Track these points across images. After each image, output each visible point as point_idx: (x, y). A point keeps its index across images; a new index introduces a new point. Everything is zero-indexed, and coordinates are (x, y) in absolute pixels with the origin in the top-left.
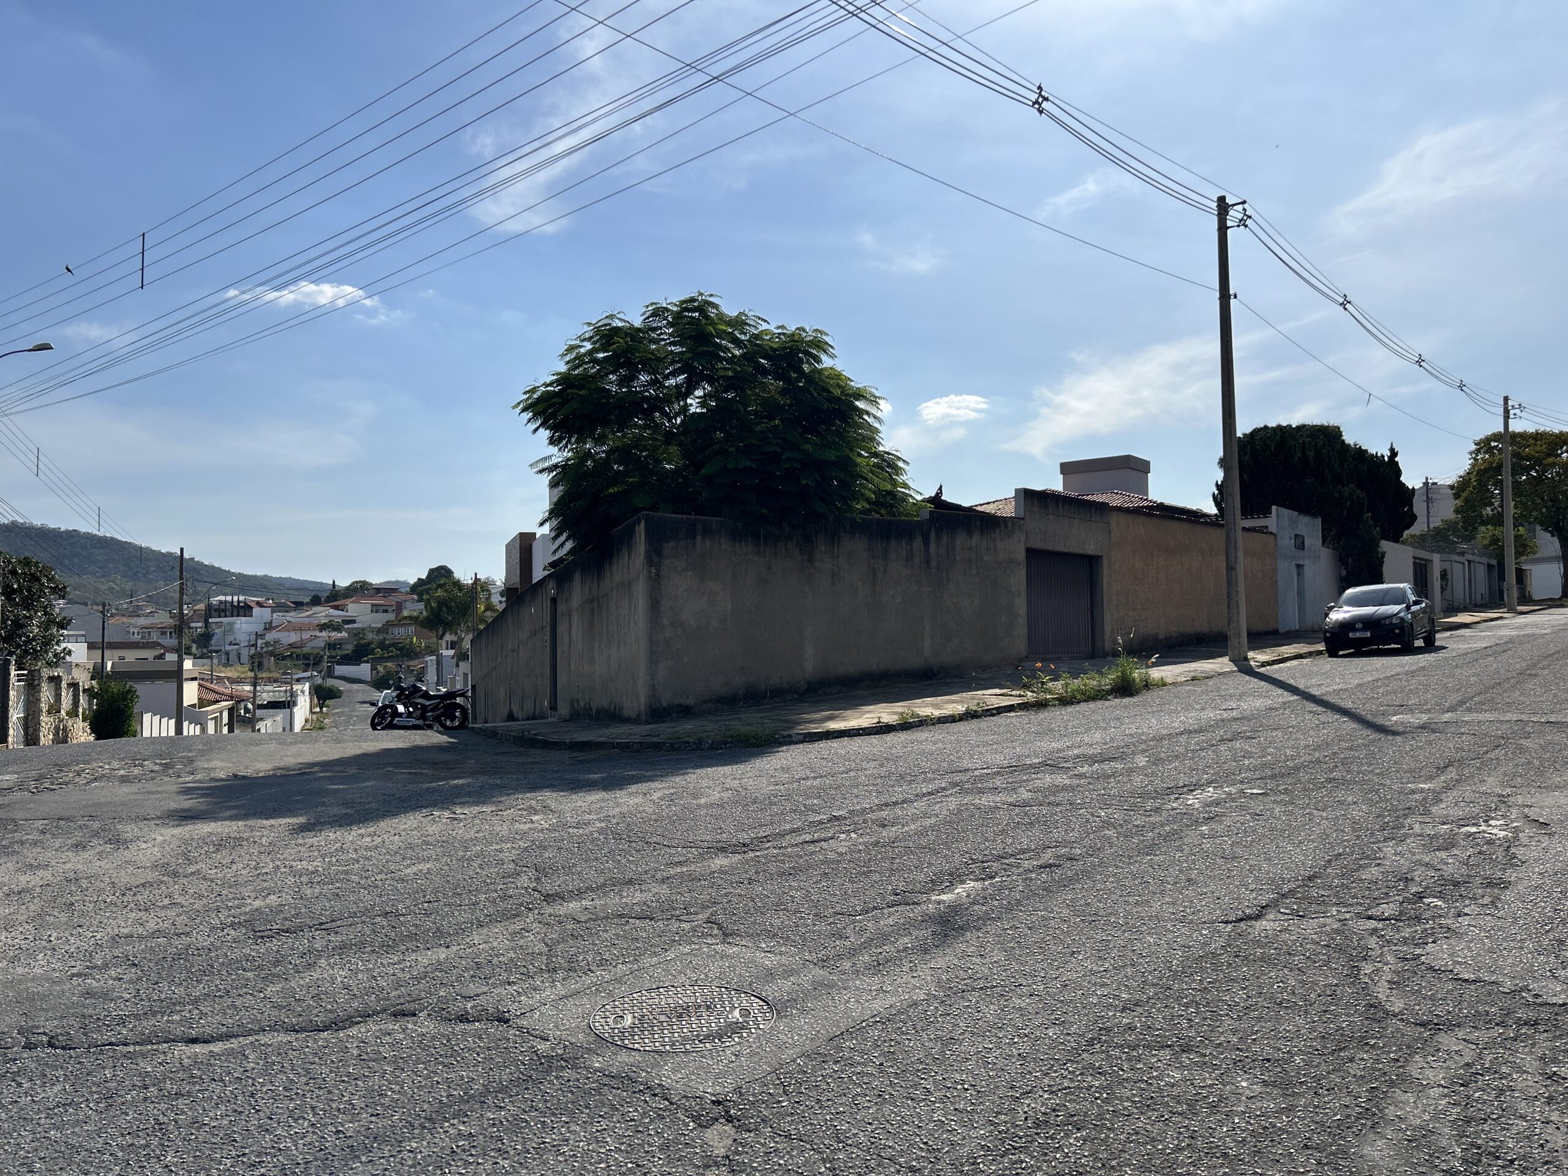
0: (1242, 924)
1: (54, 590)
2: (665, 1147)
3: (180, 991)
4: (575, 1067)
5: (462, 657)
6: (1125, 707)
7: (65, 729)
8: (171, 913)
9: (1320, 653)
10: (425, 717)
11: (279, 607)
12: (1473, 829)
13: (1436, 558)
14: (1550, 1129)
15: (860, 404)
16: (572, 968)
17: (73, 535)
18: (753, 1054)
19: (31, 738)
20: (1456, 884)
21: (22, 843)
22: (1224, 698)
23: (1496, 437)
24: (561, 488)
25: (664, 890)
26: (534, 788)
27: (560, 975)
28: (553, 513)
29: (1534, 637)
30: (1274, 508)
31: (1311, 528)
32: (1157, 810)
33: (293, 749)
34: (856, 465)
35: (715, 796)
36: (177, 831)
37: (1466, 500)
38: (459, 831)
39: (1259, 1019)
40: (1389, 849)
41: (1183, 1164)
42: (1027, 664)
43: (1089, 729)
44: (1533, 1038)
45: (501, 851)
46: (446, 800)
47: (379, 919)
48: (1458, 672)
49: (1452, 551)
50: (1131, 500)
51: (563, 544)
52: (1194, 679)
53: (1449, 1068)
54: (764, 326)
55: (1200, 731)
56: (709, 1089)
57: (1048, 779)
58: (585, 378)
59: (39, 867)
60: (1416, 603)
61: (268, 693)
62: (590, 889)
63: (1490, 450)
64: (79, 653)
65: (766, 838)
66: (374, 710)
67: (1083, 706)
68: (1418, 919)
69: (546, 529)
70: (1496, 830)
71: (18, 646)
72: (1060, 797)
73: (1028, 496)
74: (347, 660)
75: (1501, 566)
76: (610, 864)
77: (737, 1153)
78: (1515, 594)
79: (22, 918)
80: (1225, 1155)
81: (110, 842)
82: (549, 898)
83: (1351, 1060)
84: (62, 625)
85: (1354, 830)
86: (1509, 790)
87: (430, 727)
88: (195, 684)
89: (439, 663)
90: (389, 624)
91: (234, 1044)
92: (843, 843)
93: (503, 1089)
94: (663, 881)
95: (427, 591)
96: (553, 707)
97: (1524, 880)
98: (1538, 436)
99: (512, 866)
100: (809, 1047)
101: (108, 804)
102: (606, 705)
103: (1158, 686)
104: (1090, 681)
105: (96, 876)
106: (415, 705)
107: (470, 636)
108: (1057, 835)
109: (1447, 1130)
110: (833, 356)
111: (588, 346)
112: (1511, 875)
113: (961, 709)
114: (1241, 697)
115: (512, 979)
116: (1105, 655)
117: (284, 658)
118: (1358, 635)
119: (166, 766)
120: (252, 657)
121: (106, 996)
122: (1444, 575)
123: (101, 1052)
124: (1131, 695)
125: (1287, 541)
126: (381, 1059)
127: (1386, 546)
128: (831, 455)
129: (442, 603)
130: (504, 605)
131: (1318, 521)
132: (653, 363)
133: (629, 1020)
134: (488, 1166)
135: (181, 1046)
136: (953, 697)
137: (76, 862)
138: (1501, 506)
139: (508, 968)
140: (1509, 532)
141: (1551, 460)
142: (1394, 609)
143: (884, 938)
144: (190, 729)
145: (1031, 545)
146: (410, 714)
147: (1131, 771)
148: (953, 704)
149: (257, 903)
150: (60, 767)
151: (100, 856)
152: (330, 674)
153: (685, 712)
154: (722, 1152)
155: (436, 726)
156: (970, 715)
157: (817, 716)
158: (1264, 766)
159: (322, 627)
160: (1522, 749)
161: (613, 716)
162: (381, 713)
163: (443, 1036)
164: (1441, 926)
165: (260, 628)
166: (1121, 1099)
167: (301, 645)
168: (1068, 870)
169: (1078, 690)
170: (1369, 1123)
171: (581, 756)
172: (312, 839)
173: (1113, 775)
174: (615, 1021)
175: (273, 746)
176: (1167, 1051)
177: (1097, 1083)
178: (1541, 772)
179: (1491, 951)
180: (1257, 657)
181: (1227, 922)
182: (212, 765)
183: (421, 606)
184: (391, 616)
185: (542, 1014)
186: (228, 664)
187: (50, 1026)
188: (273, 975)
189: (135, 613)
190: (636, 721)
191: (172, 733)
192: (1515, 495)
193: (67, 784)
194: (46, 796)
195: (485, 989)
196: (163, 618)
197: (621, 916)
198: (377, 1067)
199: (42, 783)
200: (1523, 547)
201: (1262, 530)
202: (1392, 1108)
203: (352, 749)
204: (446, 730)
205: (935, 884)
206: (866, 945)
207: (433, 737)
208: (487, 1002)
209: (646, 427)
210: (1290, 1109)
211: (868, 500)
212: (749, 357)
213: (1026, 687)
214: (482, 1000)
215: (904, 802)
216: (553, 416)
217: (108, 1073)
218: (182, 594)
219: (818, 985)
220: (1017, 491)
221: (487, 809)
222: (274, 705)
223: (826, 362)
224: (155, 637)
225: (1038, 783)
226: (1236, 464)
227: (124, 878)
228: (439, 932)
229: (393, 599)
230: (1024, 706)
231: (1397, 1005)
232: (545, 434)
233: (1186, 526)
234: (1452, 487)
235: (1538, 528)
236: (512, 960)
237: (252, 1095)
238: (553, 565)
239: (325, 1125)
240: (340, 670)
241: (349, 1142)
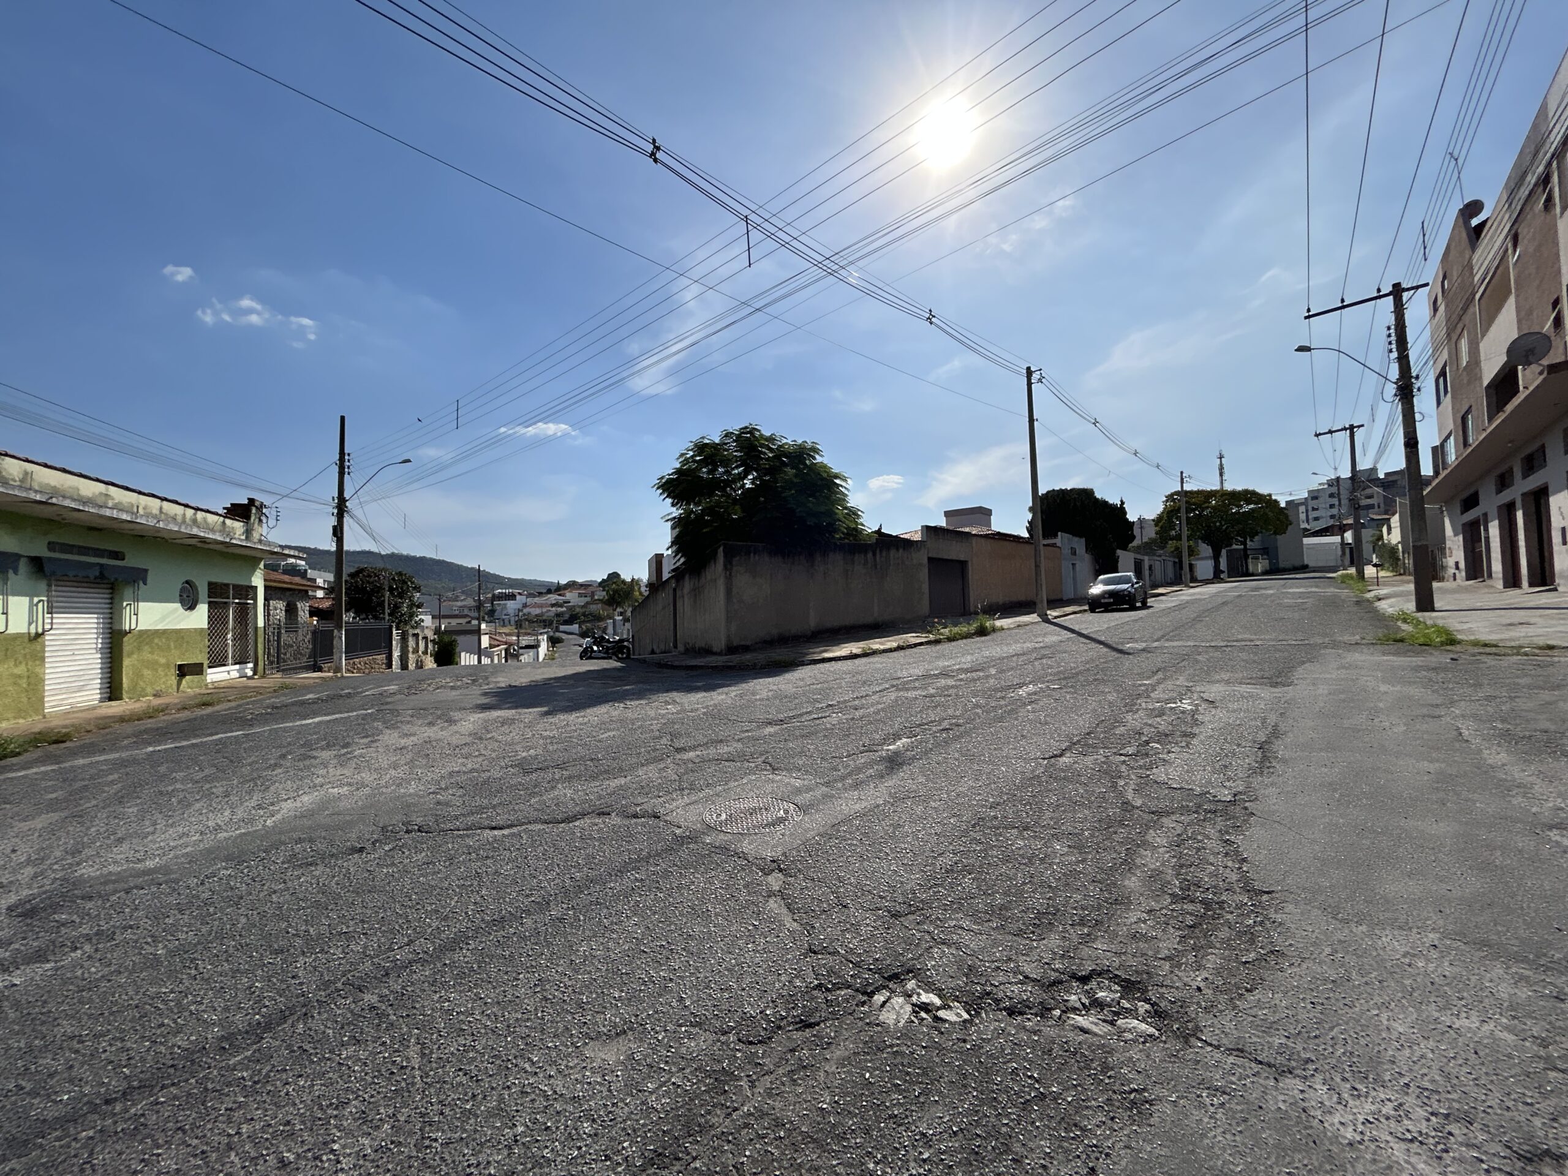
0: (1052, 760)
1: (414, 588)
2: (746, 886)
3: (486, 801)
4: (696, 842)
5: (626, 620)
6: (983, 642)
7: (421, 661)
8: (480, 759)
9: (1085, 611)
10: (607, 654)
11: (530, 595)
12: (1173, 705)
13: (1146, 558)
14: (1228, 871)
15: (838, 481)
16: (692, 788)
17: (423, 559)
18: (791, 835)
19: (404, 666)
20: (1167, 735)
21: (402, 722)
22: (1036, 637)
23: (1177, 493)
24: (677, 530)
25: (739, 745)
26: (667, 691)
27: (686, 792)
28: (673, 543)
29: (1200, 600)
30: (1059, 533)
31: (1079, 544)
32: (1003, 698)
33: (540, 671)
34: (836, 514)
35: (764, 694)
36: (481, 715)
37: (1161, 527)
38: (629, 714)
39: (1064, 811)
40: (1129, 717)
41: (1027, 892)
42: (929, 620)
43: (963, 655)
44: (1214, 820)
45: (652, 725)
46: (621, 697)
47: (588, 762)
48: (1160, 620)
49: (1154, 555)
50: (984, 531)
51: (679, 560)
52: (1019, 626)
53: (1169, 837)
54: (785, 441)
55: (1024, 654)
56: (769, 854)
57: (943, 682)
58: (689, 470)
59: (411, 735)
60: (1137, 583)
61: (525, 640)
62: (699, 745)
63: (1174, 500)
64: (427, 620)
65: (793, 717)
66: (581, 649)
67: (960, 642)
68: (1147, 755)
69: (669, 552)
70: (1186, 705)
71: (397, 618)
72: (951, 691)
73: (928, 530)
74: (566, 623)
75: (1181, 562)
76: (710, 732)
77: (785, 889)
78: (1188, 576)
79: (403, 762)
80: (1050, 887)
81: (447, 721)
82: (678, 750)
83: (1116, 833)
84: (419, 607)
85: (1110, 707)
86: (1192, 684)
87: (611, 658)
88: (487, 636)
89: (614, 623)
90: (587, 603)
91: (515, 830)
92: (834, 718)
93: (658, 855)
94: (739, 740)
95: (608, 585)
96: (675, 647)
97: (1204, 732)
98: (1199, 492)
99: (658, 733)
100: (821, 830)
101: (445, 701)
102: (703, 645)
103: (999, 630)
104: (964, 629)
105: (440, 740)
106: (602, 647)
107: (631, 609)
108: (950, 712)
109: (1170, 871)
110: (822, 456)
111: (691, 453)
112: (1196, 730)
113: (895, 645)
114: (1045, 635)
115: (661, 794)
116: (970, 614)
117: (533, 622)
118: (1106, 601)
119: (474, 681)
120: (516, 622)
121: (447, 804)
122: (1150, 567)
123: (446, 835)
124: (986, 635)
125: (1067, 551)
126: (592, 838)
127: (1119, 552)
128: (823, 509)
129: (615, 591)
130: (648, 593)
131: (1083, 540)
132: (726, 462)
133: (724, 817)
134: (652, 897)
135: (488, 831)
136: (890, 639)
137: (431, 732)
138: (1180, 530)
139: (659, 787)
140: (1185, 544)
141: (1206, 505)
142: (1125, 586)
143: (859, 770)
144: (485, 661)
145: (930, 555)
146: (600, 651)
147: (987, 677)
148: (891, 642)
149: (524, 754)
150: (420, 681)
151: (442, 729)
152: (557, 630)
153: (746, 649)
154: (778, 888)
155: (614, 657)
156: (900, 648)
157: (818, 650)
158: (1059, 672)
159: (553, 605)
160: (1197, 661)
161: (707, 651)
162: (585, 651)
163: (625, 825)
164: (1160, 759)
165: (520, 606)
166: (992, 857)
167: (542, 614)
168: (957, 731)
169: (957, 633)
170: (1127, 868)
171: (694, 673)
172: (551, 719)
173: (979, 679)
174: (717, 817)
175: (529, 669)
176: (1016, 830)
177: (978, 848)
178: (1208, 673)
179: (1188, 771)
180: (1052, 613)
181: (1044, 759)
182: (498, 680)
183: (605, 593)
184: (588, 599)
185: (677, 813)
186: (504, 626)
187: (419, 820)
188: (534, 793)
189: (456, 599)
190: (720, 654)
191: (476, 663)
192: (1187, 524)
193: (423, 690)
194: (413, 697)
195: (646, 800)
196: (470, 602)
197: (717, 760)
198: (591, 843)
199: (411, 690)
200: (1192, 552)
201: (1054, 545)
202: (1139, 859)
203: (570, 671)
204: (619, 660)
205: (885, 741)
206: (850, 774)
207: (612, 664)
208: (647, 807)
209: (722, 496)
210: (1084, 861)
211: (843, 533)
212: (778, 457)
213: (929, 632)
214: (645, 806)
215: (867, 696)
216: (673, 491)
217: (450, 846)
218: (479, 589)
219: (825, 796)
220: (922, 527)
221: (643, 702)
222: (528, 647)
223: (819, 459)
224: (466, 612)
225: (939, 685)
226: (1039, 511)
227: (455, 740)
228: (621, 769)
229: (590, 589)
230: (929, 643)
231: (1138, 803)
232: (669, 501)
233: (1014, 544)
234: (1153, 520)
235: (1200, 541)
236: (660, 784)
237: (526, 858)
238: (673, 570)
239: (565, 874)
240: (562, 628)
241: (578, 883)
